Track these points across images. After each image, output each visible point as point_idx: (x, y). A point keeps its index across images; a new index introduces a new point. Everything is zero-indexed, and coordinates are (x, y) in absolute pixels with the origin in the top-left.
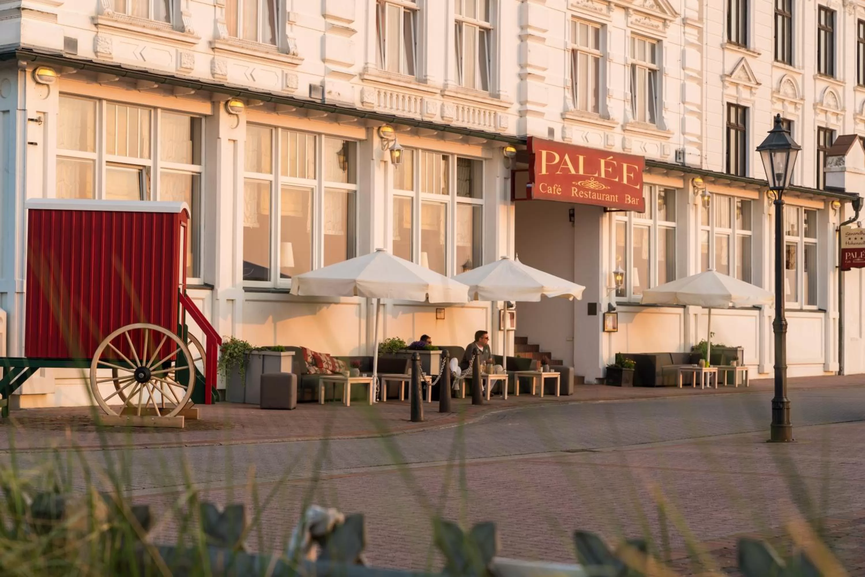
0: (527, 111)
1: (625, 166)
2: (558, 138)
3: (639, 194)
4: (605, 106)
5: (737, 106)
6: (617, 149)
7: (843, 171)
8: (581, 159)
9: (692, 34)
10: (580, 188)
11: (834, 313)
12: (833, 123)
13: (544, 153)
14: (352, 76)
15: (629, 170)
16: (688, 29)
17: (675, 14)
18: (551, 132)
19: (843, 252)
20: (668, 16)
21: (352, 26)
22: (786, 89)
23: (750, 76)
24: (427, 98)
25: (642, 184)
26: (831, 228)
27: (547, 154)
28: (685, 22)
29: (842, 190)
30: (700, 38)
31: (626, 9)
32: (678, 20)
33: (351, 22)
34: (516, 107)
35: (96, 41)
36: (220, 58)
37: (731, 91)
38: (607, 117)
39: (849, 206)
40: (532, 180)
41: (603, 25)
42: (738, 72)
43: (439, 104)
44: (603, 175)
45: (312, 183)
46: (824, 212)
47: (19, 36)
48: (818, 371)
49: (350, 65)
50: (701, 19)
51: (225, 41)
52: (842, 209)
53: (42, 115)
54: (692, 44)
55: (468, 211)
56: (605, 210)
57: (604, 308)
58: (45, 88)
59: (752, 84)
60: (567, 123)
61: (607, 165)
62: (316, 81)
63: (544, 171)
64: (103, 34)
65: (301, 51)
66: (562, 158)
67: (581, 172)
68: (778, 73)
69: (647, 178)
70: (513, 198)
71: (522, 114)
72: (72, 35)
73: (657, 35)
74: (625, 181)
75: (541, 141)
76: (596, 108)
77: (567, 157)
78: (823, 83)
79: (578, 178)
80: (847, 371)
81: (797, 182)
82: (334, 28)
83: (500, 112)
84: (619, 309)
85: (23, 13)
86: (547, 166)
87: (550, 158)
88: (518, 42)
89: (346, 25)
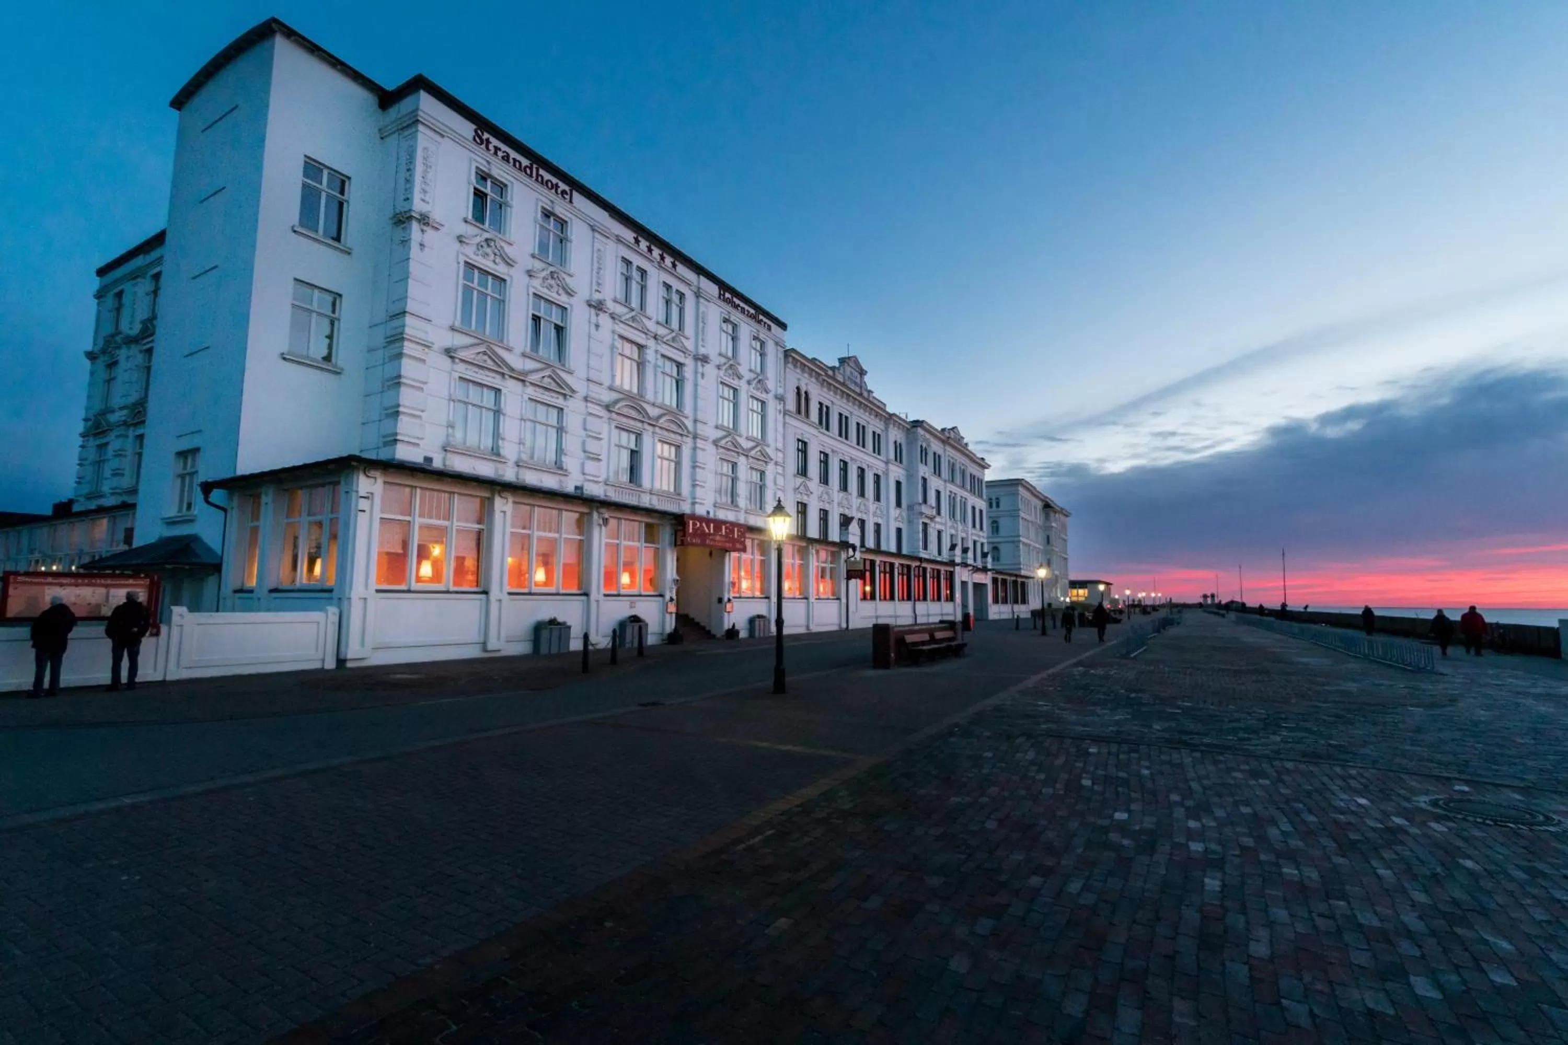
0: (696, 503)
1: (736, 529)
2: (711, 515)
3: (743, 543)
4: (737, 501)
5: (802, 503)
6: (742, 521)
7: (848, 533)
8: (712, 525)
9: (780, 470)
10: (712, 540)
11: (844, 600)
12: (847, 512)
13: (691, 522)
14: (600, 482)
15: (738, 531)
16: (778, 467)
17: (771, 459)
18: (708, 513)
19: (848, 571)
20: (768, 460)
21: (600, 457)
22: (825, 496)
23: (806, 487)
24: (642, 495)
25: (745, 538)
26: (842, 561)
27: (693, 523)
28: (776, 464)
29: (847, 543)
30: (784, 470)
31: (747, 456)
32: (773, 462)
33: (599, 455)
34: (689, 501)
35: (444, 459)
36: (522, 471)
37: (799, 496)
38: (737, 506)
39: (851, 550)
40: (684, 535)
41: (736, 463)
42: (802, 487)
43: (648, 498)
44: (724, 533)
45: (556, 535)
46: (839, 553)
47: (394, 454)
48: (835, 628)
49: (599, 477)
50: (784, 463)
51: (525, 462)
52: (848, 551)
53: (369, 495)
54: (780, 474)
55: (652, 551)
56: (727, 551)
57: (726, 599)
58: (373, 480)
59: (809, 493)
60: (717, 509)
61: (726, 528)
62: (579, 484)
63: (691, 531)
64: (449, 455)
65: (570, 469)
66: (701, 525)
67: (712, 531)
68: (821, 489)
69: (747, 535)
70: (676, 545)
71: (694, 504)
72: (429, 455)
73: (763, 469)
74: (736, 536)
75: (688, 515)
76: (732, 502)
77: (704, 525)
78: (842, 494)
79: (710, 534)
80: (851, 627)
81: (830, 539)
82: (589, 458)
83: (681, 502)
84: (733, 600)
85: (398, 442)
86: (693, 529)
87: (694, 524)
88: (691, 470)
89: (596, 457)
